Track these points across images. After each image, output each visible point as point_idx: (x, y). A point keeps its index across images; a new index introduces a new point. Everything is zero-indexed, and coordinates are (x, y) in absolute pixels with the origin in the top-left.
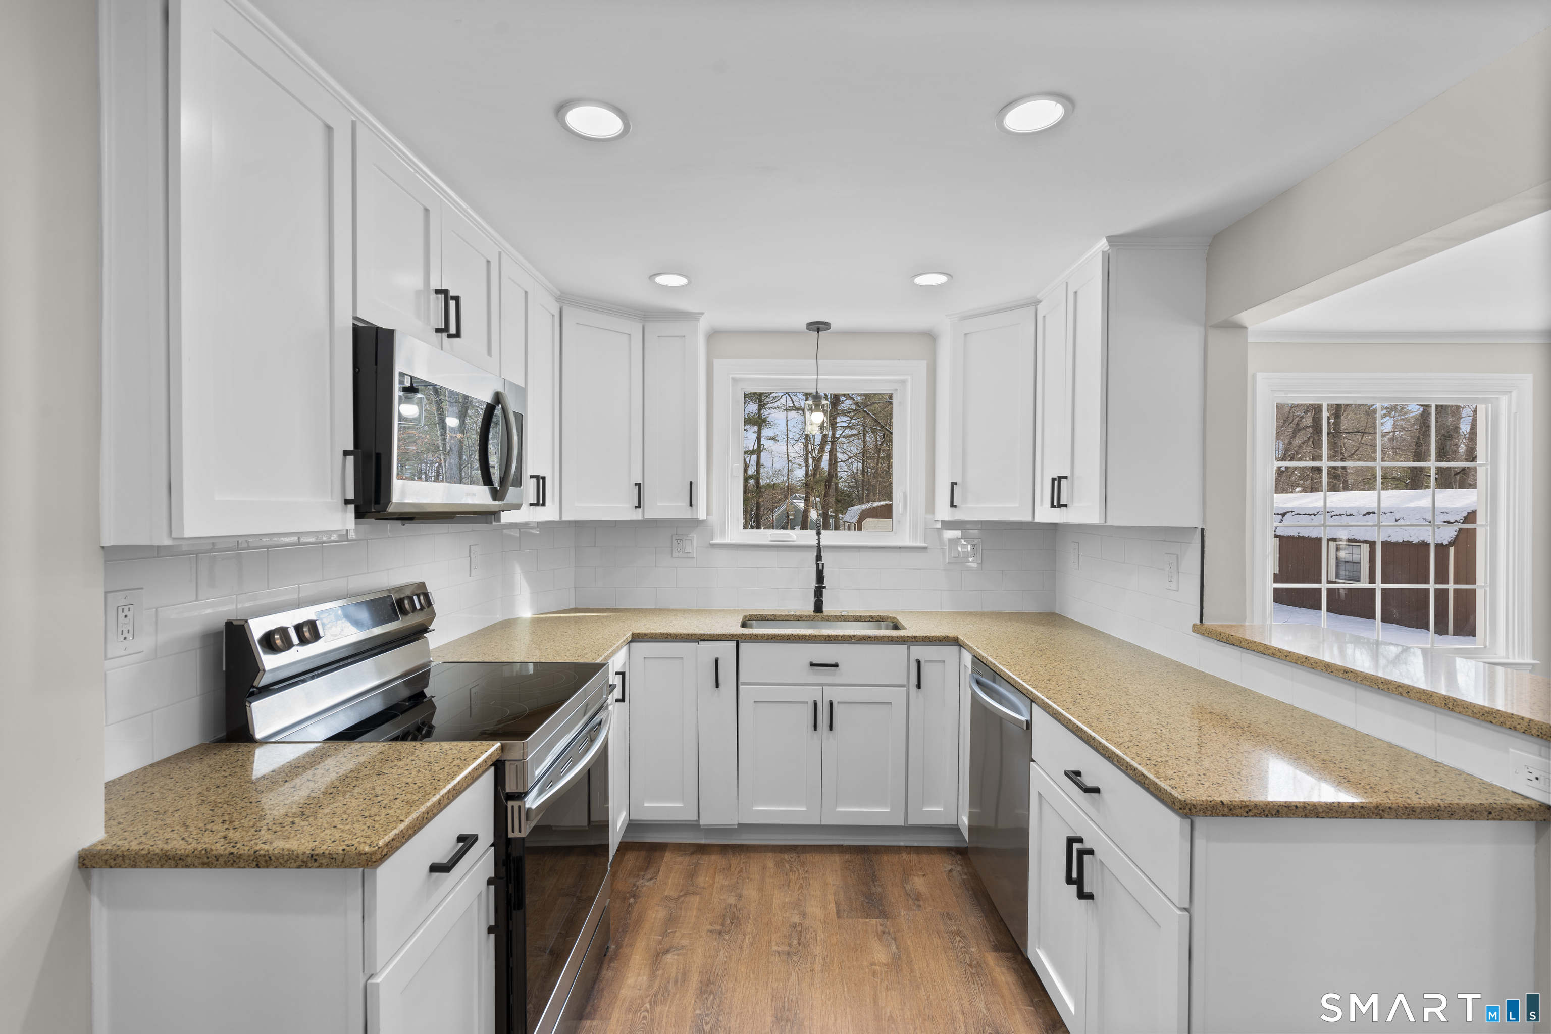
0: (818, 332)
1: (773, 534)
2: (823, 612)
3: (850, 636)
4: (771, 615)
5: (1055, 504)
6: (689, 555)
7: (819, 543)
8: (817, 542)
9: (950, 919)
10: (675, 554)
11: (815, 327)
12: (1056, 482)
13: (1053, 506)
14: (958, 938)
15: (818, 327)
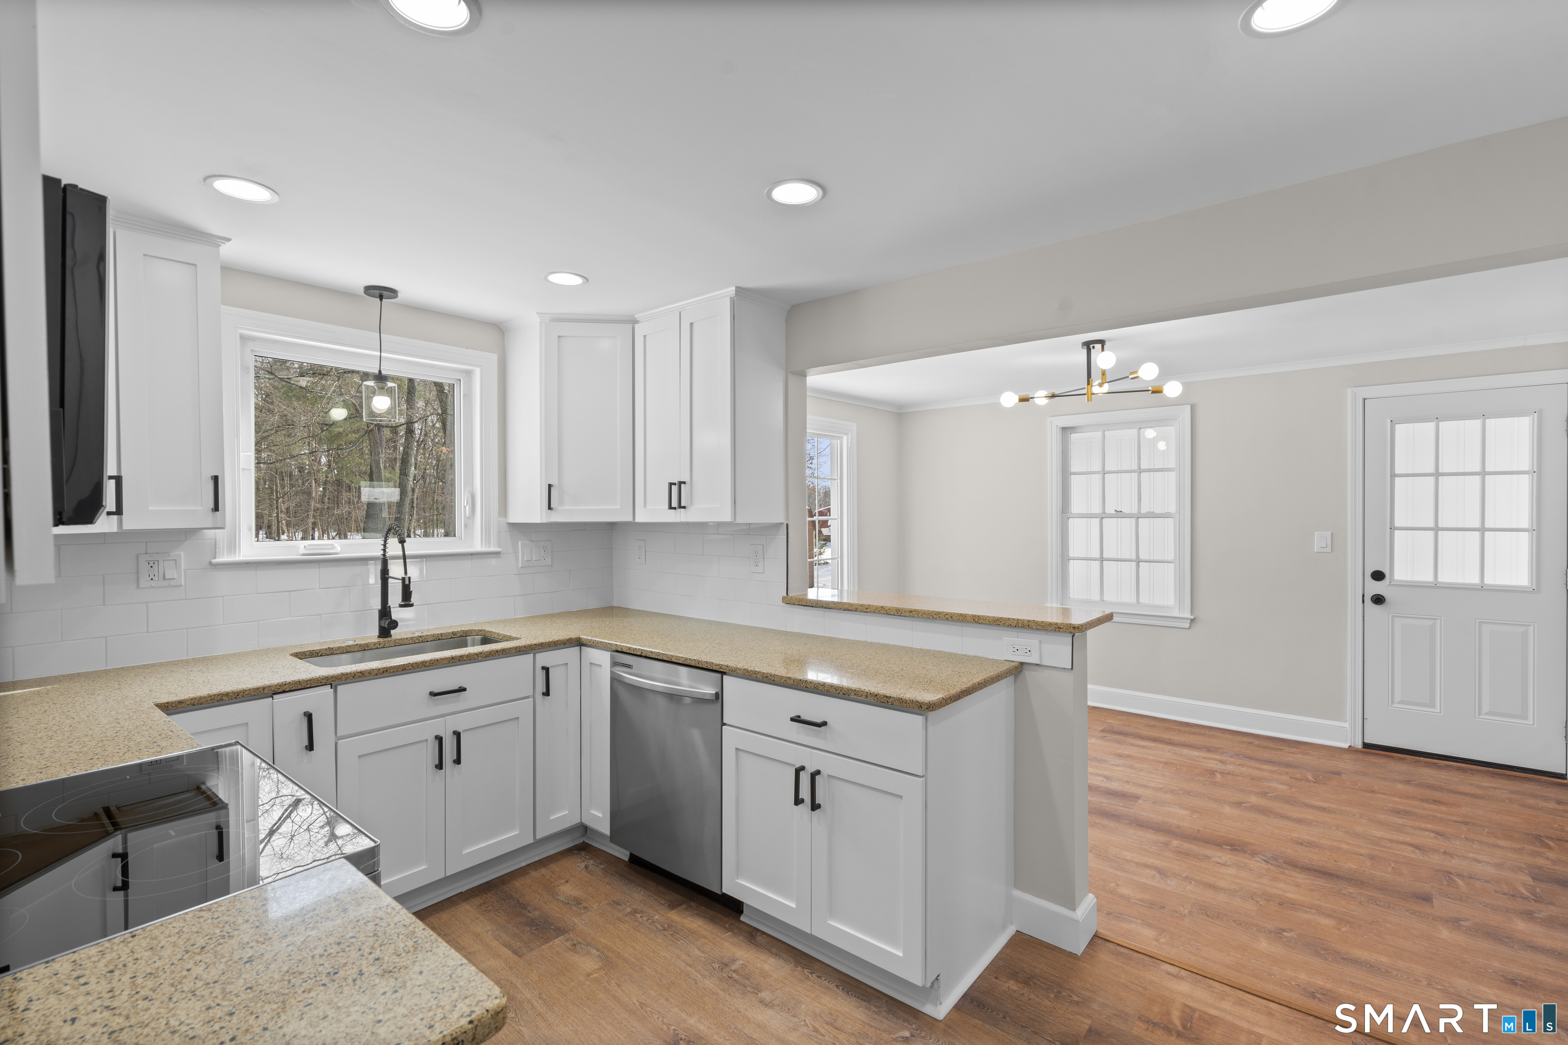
0: (381, 300)
1: (309, 545)
2: (391, 636)
3: (477, 654)
4: (326, 649)
5: (674, 504)
6: (172, 583)
7: (384, 555)
8: (382, 552)
9: (619, 904)
10: (144, 582)
11: (377, 292)
12: (675, 489)
13: (671, 508)
14: (638, 916)
15: (381, 293)
